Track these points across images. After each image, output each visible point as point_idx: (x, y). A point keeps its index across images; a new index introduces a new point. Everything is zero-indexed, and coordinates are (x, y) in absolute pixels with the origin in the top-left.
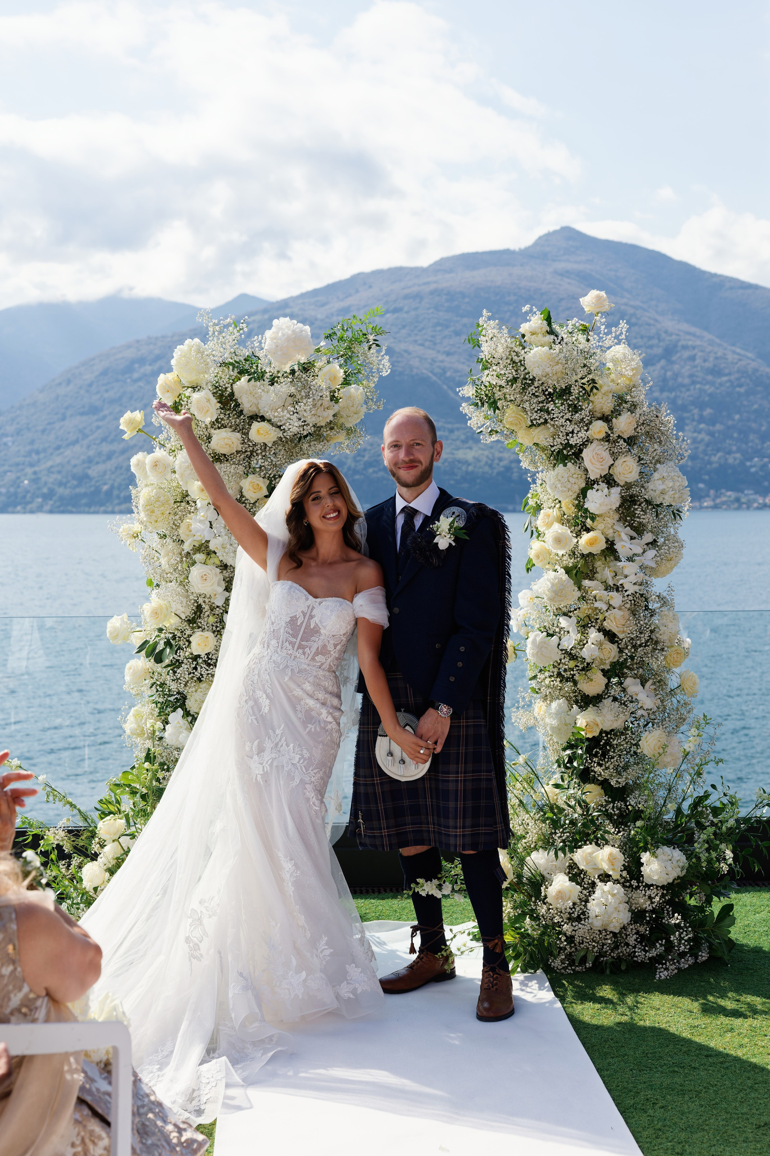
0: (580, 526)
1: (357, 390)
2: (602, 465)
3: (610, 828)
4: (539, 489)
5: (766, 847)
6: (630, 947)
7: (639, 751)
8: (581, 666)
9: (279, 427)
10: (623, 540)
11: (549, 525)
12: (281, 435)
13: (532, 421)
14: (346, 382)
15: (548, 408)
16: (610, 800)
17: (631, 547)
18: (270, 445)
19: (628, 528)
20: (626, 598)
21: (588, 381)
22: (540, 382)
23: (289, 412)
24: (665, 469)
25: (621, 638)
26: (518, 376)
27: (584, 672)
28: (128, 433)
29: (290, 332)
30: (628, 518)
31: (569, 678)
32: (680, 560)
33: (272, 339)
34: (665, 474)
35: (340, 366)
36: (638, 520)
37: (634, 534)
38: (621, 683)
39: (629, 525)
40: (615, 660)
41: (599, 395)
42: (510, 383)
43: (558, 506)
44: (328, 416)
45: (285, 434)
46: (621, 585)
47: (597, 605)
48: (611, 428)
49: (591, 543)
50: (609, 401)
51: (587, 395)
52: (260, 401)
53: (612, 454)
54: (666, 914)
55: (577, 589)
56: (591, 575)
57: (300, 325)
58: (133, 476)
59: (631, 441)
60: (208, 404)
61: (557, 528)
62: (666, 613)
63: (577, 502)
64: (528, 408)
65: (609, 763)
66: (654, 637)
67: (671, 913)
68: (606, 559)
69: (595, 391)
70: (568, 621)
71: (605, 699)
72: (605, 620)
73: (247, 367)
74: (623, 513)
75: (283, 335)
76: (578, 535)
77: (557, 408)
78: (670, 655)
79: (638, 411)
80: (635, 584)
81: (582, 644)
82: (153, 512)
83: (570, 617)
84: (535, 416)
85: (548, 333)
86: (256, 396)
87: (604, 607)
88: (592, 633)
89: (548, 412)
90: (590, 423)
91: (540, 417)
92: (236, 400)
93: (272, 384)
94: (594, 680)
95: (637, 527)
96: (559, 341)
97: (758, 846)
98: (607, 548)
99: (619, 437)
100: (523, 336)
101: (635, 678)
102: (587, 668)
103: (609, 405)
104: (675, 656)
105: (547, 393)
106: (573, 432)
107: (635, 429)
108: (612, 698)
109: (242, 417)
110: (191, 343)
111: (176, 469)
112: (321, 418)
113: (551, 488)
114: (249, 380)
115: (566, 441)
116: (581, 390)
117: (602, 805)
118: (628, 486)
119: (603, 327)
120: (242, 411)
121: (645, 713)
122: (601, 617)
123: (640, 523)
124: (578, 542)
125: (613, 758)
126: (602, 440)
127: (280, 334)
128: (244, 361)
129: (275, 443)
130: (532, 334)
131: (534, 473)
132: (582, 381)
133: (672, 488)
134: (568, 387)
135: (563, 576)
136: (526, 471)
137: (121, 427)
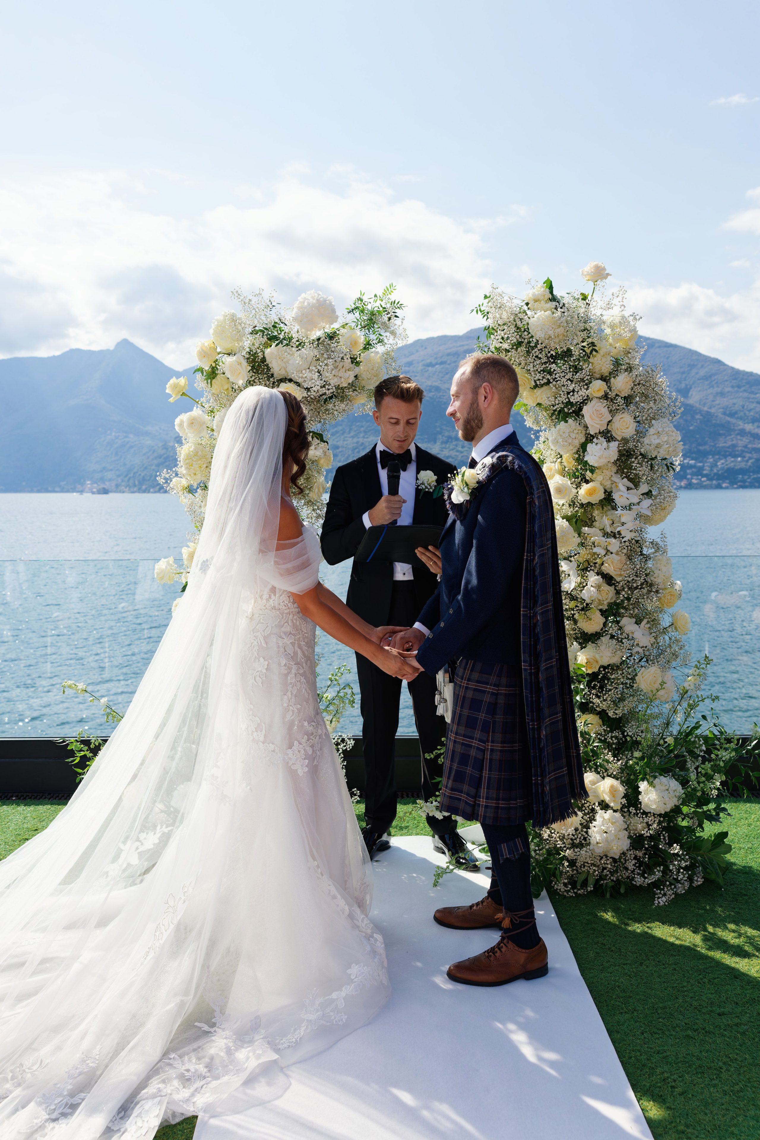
0: (580, 479)
1: (376, 354)
2: (601, 421)
3: (610, 757)
4: (543, 445)
5: (756, 778)
6: (629, 872)
7: (635, 685)
8: (581, 607)
9: (304, 388)
10: (620, 490)
11: (552, 477)
12: (305, 395)
13: (535, 381)
14: (367, 347)
15: (551, 368)
16: (608, 729)
17: (629, 496)
19: (625, 480)
20: (623, 544)
21: (588, 345)
22: (544, 345)
23: (311, 371)
24: (660, 425)
25: (618, 581)
26: (523, 340)
27: (583, 612)
28: (174, 396)
29: (314, 301)
30: (625, 470)
31: (569, 617)
32: (673, 509)
33: (299, 308)
34: (660, 430)
36: (634, 472)
37: (631, 485)
38: (618, 622)
39: (626, 477)
40: (612, 601)
41: (599, 356)
42: (515, 347)
43: (559, 460)
44: (349, 377)
45: (309, 394)
46: (619, 532)
47: (595, 550)
48: (610, 388)
49: (591, 493)
50: (608, 363)
51: (586, 356)
52: (287, 365)
53: (611, 411)
54: (662, 840)
55: (577, 535)
56: (591, 523)
59: (628, 400)
60: (239, 366)
61: (558, 480)
62: (660, 557)
63: (577, 456)
64: (532, 369)
65: (607, 695)
66: (649, 580)
67: (667, 838)
68: (603, 508)
69: (594, 353)
70: (568, 565)
71: (603, 636)
72: (602, 564)
73: (276, 333)
74: (620, 466)
75: (309, 304)
76: (578, 486)
77: (558, 368)
78: (664, 597)
79: (635, 372)
80: (632, 531)
81: (581, 586)
82: (192, 465)
83: (571, 561)
84: (538, 376)
85: (551, 301)
86: (285, 360)
87: (603, 552)
88: (591, 577)
89: (550, 373)
90: (591, 382)
91: (543, 377)
92: (267, 365)
93: (299, 349)
94: (593, 619)
95: (633, 479)
96: (561, 306)
97: (747, 775)
98: (604, 498)
99: (617, 395)
100: (527, 302)
101: (630, 617)
102: (586, 608)
103: (607, 366)
104: (669, 597)
105: (549, 355)
106: (573, 391)
107: (632, 389)
108: (609, 636)
109: (271, 379)
111: (214, 428)
112: (343, 379)
113: (553, 443)
114: (279, 346)
115: (567, 400)
116: (581, 351)
117: (601, 735)
118: (625, 441)
120: (272, 375)
121: (641, 650)
122: (598, 561)
123: (636, 475)
124: (577, 493)
125: (610, 690)
126: (602, 398)
127: (306, 304)
128: (272, 328)
130: (536, 301)
131: (538, 431)
132: (584, 344)
133: (667, 442)
134: (569, 350)
135: (565, 523)
136: (531, 429)
137: (168, 391)
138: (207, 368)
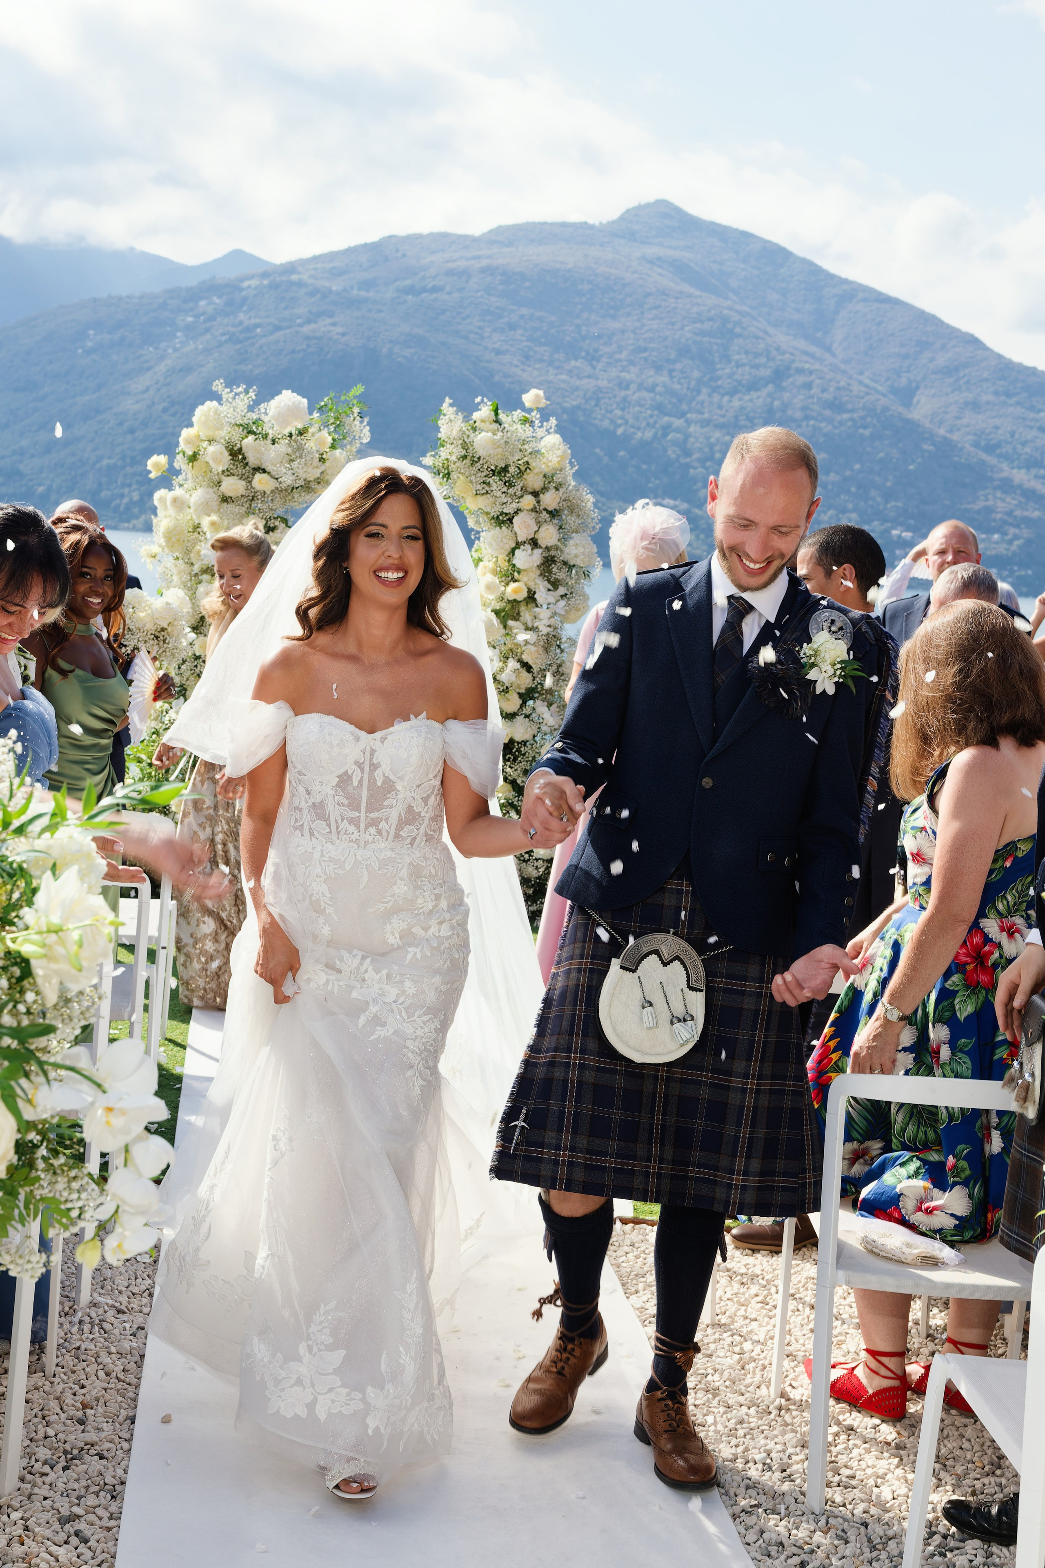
0: (509, 578)
1: (341, 454)
2: (529, 531)
4: (482, 545)
9: (277, 479)
10: (542, 591)
11: (484, 574)
12: (277, 485)
13: (477, 491)
14: (333, 447)
15: (490, 482)
17: (548, 597)
18: (268, 493)
19: (547, 582)
20: (541, 637)
21: (524, 463)
22: (485, 461)
23: (286, 468)
24: (580, 537)
25: (535, 668)
26: (468, 454)
28: (154, 472)
29: (290, 404)
30: (548, 574)
33: (276, 408)
34: (578, 542)
35: (329, 434)
36: (555, 576)
37: (551, 588)
39: (548, 580)
41: (531, 475)
42: (461, 460)
43: (494, 560)
44: (316, 473)
45: (280, 485)
46: (538, 626)
47: (518, 641)
48: (538, 502)
49: (515, 591)
50: (540, 480)
51: (521, 473)
52: (262, 457)
53: (538, 522)
55: (503, 627)
56: (516, 617)
57: (300, 398)
58: (156, 508)
59: (554, 514)
60: (221, 456)
61: (490, 578)
63: (508, 558)
64: (475, 480)
66: (560, 670)
68: (526, 605)
69: (529, 471)
72: (522, 653)
73: (254, 428)
74: (543, 569)
75: (285, 406)
76: (507, 584)
77: (494, 481)
79: (562, 490)
80: (549, 626)
81: (502, 670)
82: (169, 538)
84: (479, 487)
85: (495, 421)
86: (260, 452)
88: (512, 663)
89: (489, 484)
90: (522, 496)
91: (483, 488)
92: (243, 454)
93: (273, 444)
95: (553, 582)
96: (502, 429)
98: (529, 597)
99: (545, 509)
100: (475, 422)
102: (506, 690)
103: (539, 483)
105: (490, 469)
106: (508, 503)
107: (559, 504)
109: (247, 468)
110: (210, 405)
111: (191, 505)
112: (310, 475)
113: (490, 546)
114: (256, 439)
115: (503, 509)
116: (517, 469)
117: (510, 799)
118: (550, 549)
119: (537, 422)
120: (247, 464)
121: (549, 729)
122: (520, 650)
123: (556, 579)
124: (505, 590)
125: (521, 762)
126: (532, 510)
127: (282, 405)
128: (252, 424)
129: (272, 491)
130: (483, 421)
131: (478, 532)
132: (520, 462)
133: (583, 554)
134: (507, 466)
135: (493, 616)
136: (472, 530)
137: (149, 468)
138: (190, 453)
